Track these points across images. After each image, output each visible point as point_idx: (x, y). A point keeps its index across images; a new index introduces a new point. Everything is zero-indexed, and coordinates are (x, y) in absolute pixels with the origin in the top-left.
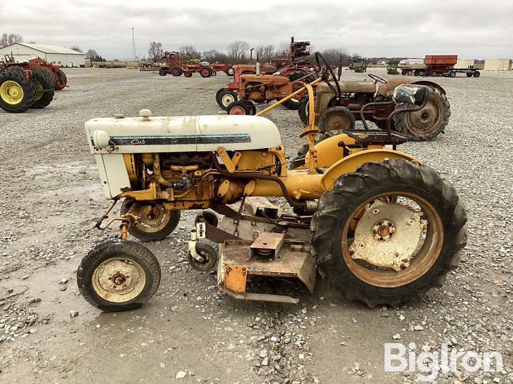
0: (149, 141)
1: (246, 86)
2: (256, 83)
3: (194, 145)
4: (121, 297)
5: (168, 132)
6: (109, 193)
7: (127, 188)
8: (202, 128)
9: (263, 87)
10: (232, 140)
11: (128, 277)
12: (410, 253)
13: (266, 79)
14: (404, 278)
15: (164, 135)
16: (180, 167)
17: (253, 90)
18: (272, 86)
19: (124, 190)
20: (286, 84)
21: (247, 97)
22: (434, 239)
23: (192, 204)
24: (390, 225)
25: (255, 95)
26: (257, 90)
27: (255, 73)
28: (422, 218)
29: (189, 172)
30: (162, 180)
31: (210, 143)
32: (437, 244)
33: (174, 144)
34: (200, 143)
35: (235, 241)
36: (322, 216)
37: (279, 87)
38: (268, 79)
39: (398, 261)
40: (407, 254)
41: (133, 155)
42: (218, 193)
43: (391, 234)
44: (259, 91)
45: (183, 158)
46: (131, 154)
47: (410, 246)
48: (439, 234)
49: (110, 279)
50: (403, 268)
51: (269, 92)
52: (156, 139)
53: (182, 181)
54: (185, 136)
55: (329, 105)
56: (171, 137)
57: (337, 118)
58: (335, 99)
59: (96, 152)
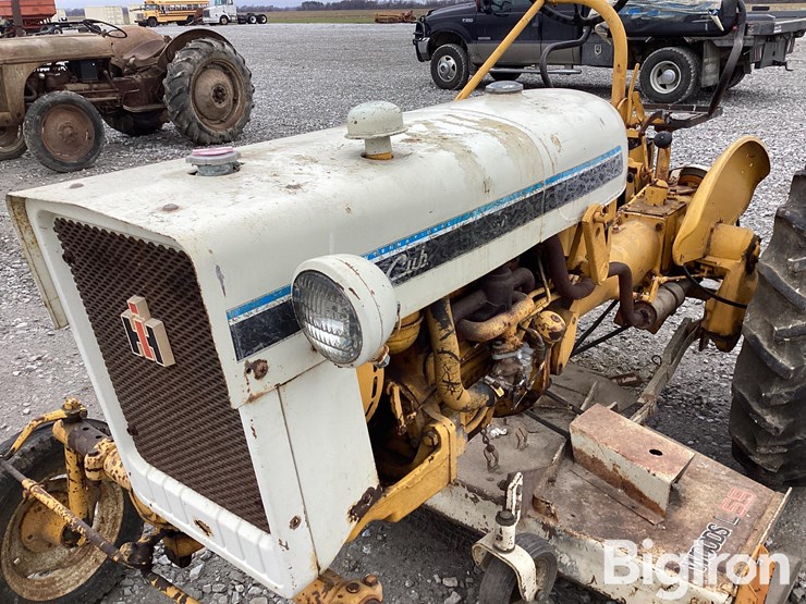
0: (440, 249)
5: (485, 188)
16: (504, 317)
19: (359, 509)
29: (522, 327)
31: (567, 199)
34: (550, 209)
52: (457, 233)
53: (510, 370)
54: (524, 192)
55: (27, 92)
56: (491, 211)
57: (61, 116)
58: (33, 76)
59: (257, 386)
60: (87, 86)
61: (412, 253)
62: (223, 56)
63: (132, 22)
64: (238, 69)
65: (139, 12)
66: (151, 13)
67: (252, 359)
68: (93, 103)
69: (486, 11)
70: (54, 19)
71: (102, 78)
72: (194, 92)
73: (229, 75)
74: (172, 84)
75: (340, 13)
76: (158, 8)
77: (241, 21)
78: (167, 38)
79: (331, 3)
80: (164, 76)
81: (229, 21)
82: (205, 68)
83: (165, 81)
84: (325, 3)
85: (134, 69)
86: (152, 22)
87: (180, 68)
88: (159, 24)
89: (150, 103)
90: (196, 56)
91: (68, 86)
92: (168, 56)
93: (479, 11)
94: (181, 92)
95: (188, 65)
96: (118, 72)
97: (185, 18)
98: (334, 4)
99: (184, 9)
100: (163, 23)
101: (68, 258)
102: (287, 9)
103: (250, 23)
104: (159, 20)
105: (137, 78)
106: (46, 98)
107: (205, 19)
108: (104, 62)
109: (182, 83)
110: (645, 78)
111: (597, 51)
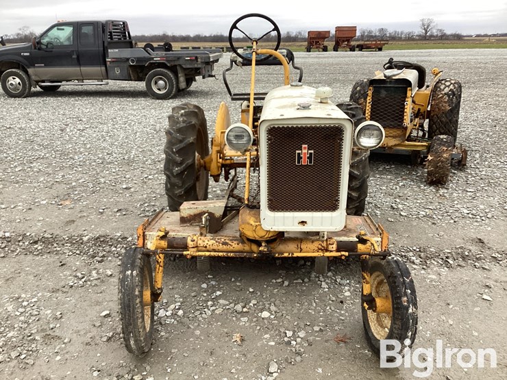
110: (149, 85)
111: (117, 72)
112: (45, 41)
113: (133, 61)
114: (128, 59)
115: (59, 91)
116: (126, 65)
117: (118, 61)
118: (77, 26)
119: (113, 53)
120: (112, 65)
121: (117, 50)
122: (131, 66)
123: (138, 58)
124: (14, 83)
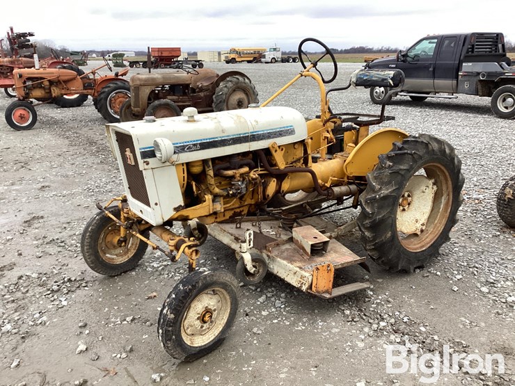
0: (205, 146)
1: (25, 83)
2: (37, 79)
3: (247, 144)
4: (204, 338)
5: (223, 131)
6: (160, 217)
7: (181, 206)
8: (254, 123)
9: (47, 83)
10: (280, 134)
11: (215, 310)
12: (426, 216)
13: (47, 73)
14: (428, 240)
15: (219, 136)
16: (234, 171)
17: (34, 87)
18: (59, 81)
19: (177, 209)
20: (74, 79)
21: (27, 96)
22: (443, 201)
23: (233, 212)
24: (409, 196)
25: (38, 93)
26: (40, 86)
27: (34, 66)
28: (434, 184)
29: (242, 175)
30: (217, 190)
31: (261, 139)
32: (447, 204)
33: (229, 145)
34: (253, 141)
35: (273, 243)
36: (383, 197)
37: (66, 82)
38: (53, 73)
39: (419, 226)
40: (423, 218)
41: (185, 165)
42: (267, 193)
43: (409, 204)
44: (41, 87)
45: (236, 160)
46: (183, 164)
47: (425, 211)
48: (448, 195)
49: (198, 319)
50: (422, 231)
51: (55, 88)
52: (211, 142)
53: (237, 187)
54: (240, 134)
55: (149, 99)
56: (226, 138)
57: (162, 111)
58: (153, 91)
59: (146, 167)
60: (177, 97)
61: (194, 145)
62: (244, 85)
63: (222, 60)
64: (251, 92)
65: (227, 55)
66: (233, 56)
67: (145, 160)
68: (178, 106)
69: (402, 61)
70: (179, 59)
71: (185, 94)
72: (227, 103)
73: (247, 94)
74: (217, 98)
75: (347, 55)
76: (237, 53)
77: (283, 61)
78: (218, 75)
79: (344, 49)
80: (214, 94)
81: (276, 61)
82: (234, 91)
83: (214, 96)
84: (339, 50)
85: (201, 90)
86: (233, 61)
87: (221, 90)
88: (237, 62)
89: (207, 107)
90: (230, 84)
91: (169, 97)
92: (217, 84)
93: (398, 61)
94: (221, 102)
95: (225, 89)
96: (194, 90)
97: (252, 59)
98: (345, 50)
99: (252, 54)
100: (239, 62)
101: (117, 140)
102: (316, 53)
103: (288, 62)
104: (237, 60)
105: (202, 94)
106: (157, 102)
107: (263, 60)
108: (186, 86)
109: (222, 98)
110: (494, 102)
111: (466, 86)
112: (412, 54)
113: (483, 76)
114: (478, 74)
115: (426, 102)
116: (476, 79)
117: (469, 75)
118: (441, 40)
119: (467, 66)
120: (463, 79)
121: (470, 64)
122: (481, 81)
123: (489, 73)
124: (378, 91)
